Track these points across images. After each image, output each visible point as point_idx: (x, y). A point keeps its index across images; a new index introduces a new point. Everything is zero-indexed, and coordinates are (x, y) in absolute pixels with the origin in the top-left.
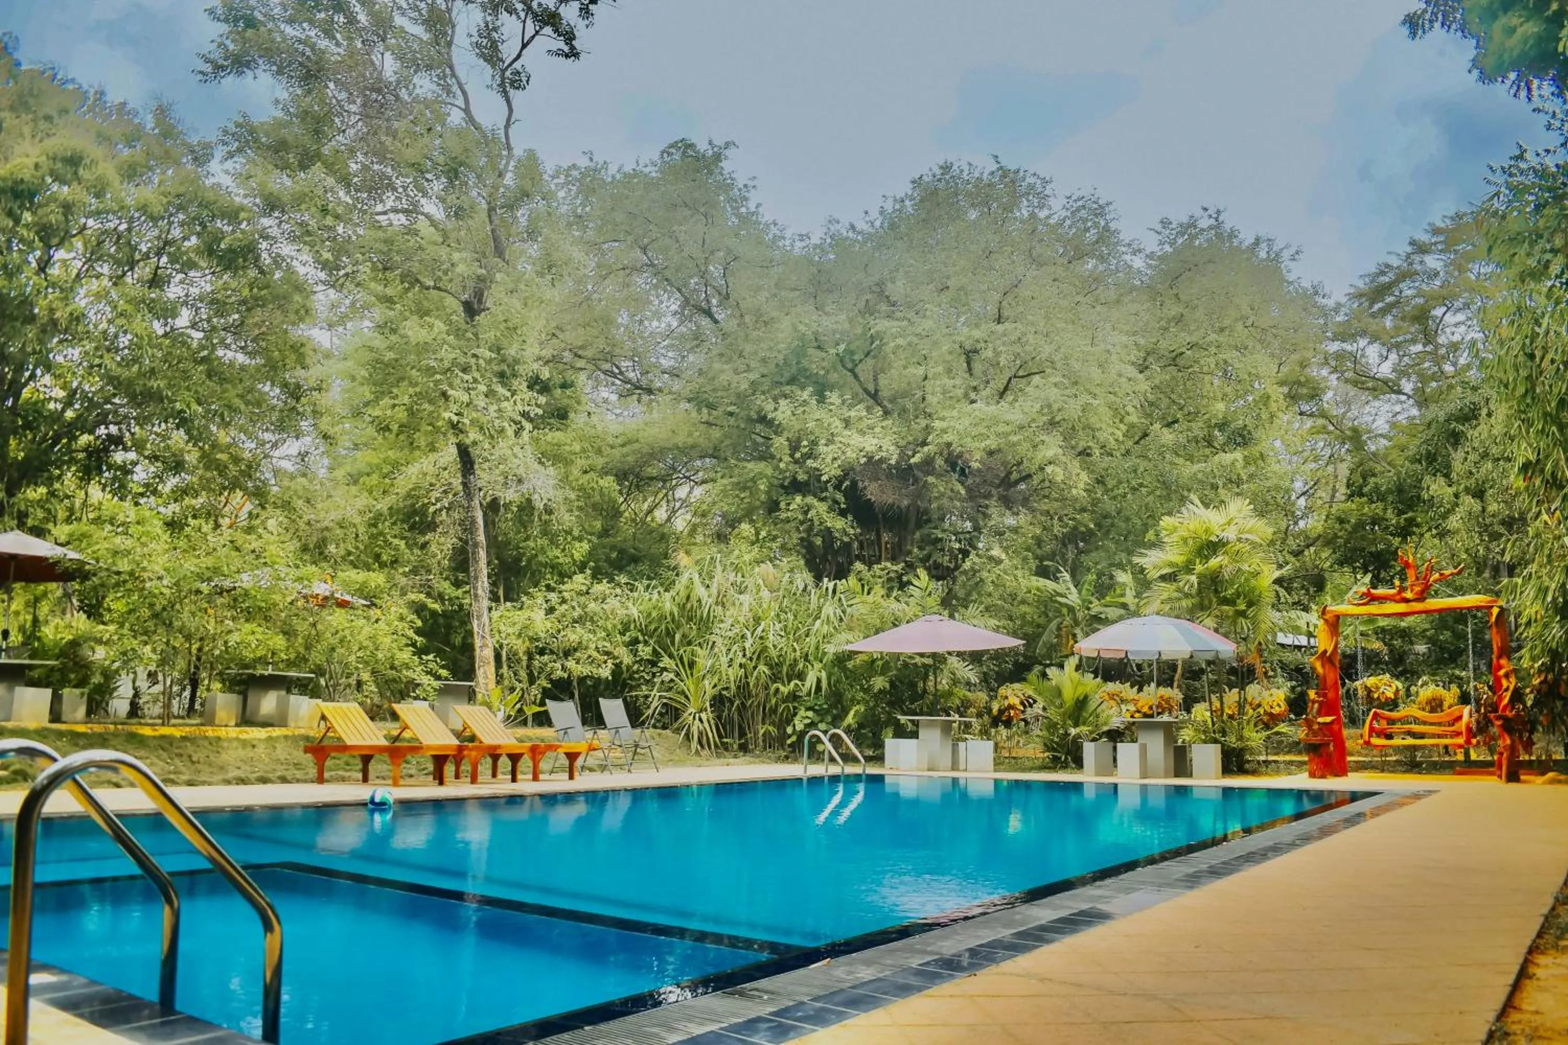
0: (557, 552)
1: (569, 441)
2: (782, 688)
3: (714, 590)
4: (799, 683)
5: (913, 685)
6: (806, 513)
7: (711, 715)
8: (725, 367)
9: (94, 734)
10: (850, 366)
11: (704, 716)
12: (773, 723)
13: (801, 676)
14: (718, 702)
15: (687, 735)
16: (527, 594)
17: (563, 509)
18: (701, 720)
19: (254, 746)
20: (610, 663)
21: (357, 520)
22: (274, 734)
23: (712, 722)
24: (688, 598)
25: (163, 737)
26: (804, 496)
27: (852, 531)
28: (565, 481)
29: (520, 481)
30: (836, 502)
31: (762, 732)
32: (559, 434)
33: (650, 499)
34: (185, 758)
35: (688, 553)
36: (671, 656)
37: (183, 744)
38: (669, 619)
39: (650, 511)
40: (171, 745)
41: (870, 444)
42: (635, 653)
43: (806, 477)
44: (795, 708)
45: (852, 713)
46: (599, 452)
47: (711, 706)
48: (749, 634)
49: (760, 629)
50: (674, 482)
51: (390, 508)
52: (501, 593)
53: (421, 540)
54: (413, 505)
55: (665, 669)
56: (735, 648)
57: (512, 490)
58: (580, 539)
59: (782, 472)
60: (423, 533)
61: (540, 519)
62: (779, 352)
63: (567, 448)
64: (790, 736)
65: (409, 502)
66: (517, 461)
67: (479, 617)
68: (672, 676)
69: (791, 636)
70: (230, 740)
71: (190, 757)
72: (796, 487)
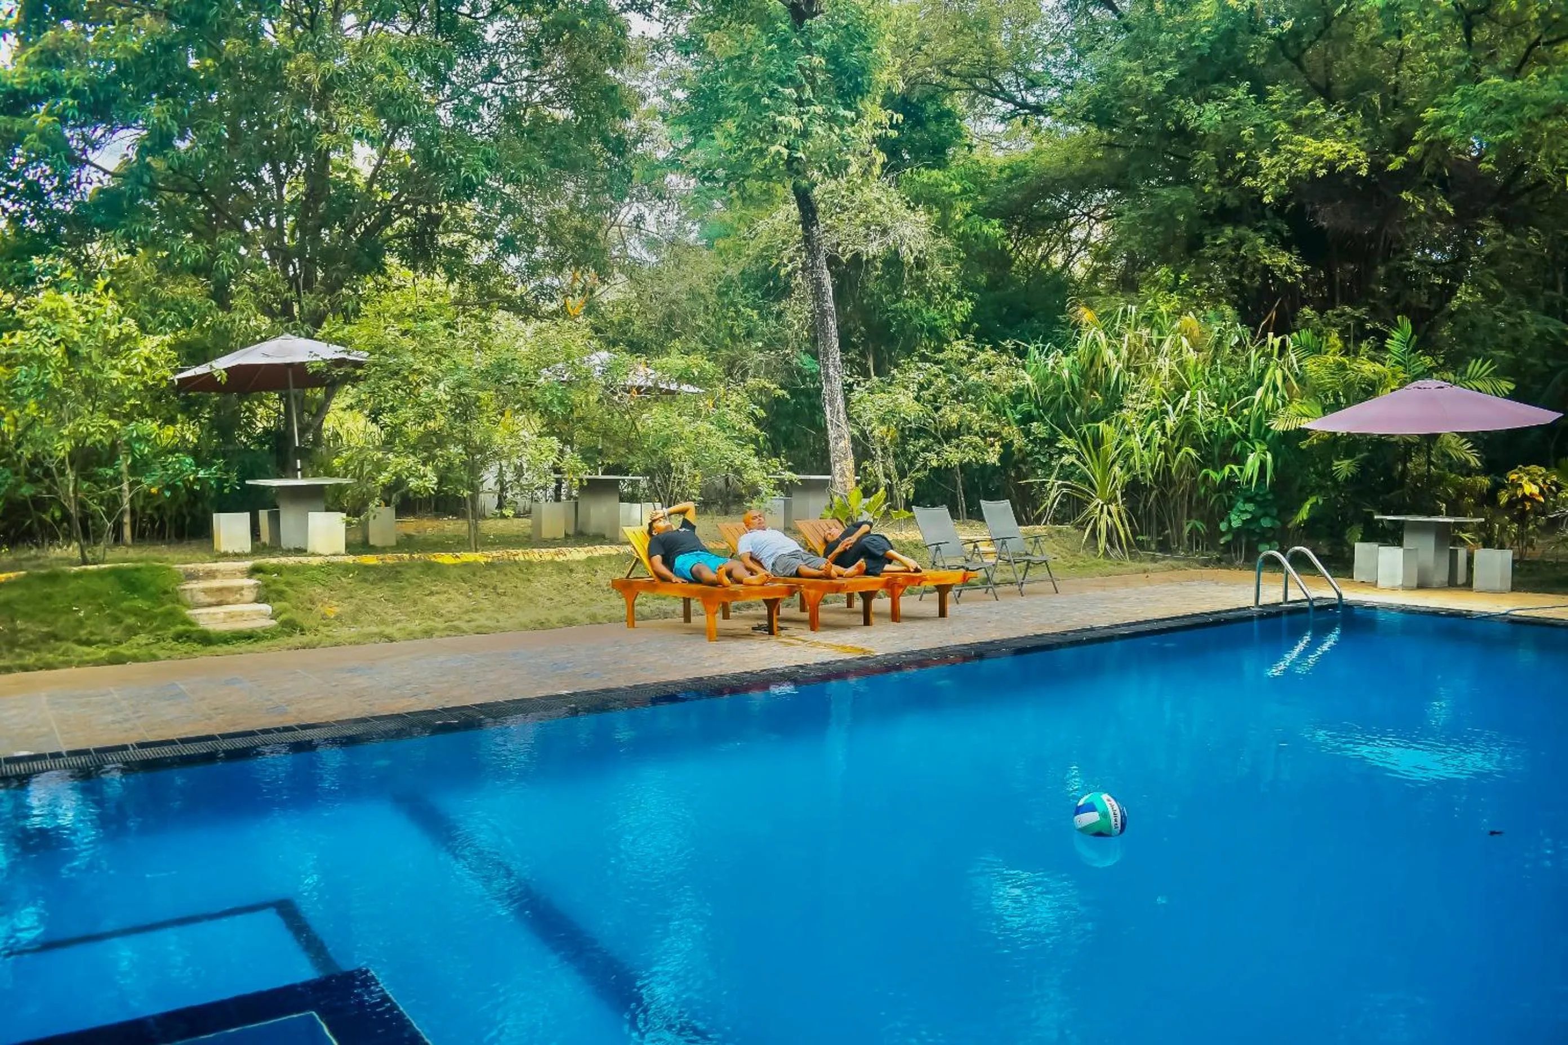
0: (934, 313)
1: (947, 180)
2: (1213, 474)
3: (1124, 353)
4: (1235, 468)
5: (1388, 470)
6: (1238, 248)
7: (1122, 507)
8: (1134, 64)
9: (386, 566)
10: (1294, 53)
11: (1113, 508)
12: (1201, 518)
13: (1240, 460)
14: (1133, 490)
15: (1093, 530)
16: (897, 366)
17: (937, 262)
18: (1109, 513)
19: (571, 571)
20: (997, 447)
21: (705, 290)
22: (596, 554)
23: (1124, 515)
24: (1092, 362)
25: (466, 565)
26: (1235, 227)
27: (1299, 268)
28: (942, 227)
29: (885, 232)
30: (1277, 232)
31: (1187, 529)
32: (935, 173)
33: (1044, 245)
34: (490, 589)
35: (1089, 306)
36: (1070, 435)
37: (487, 573)
38: (1068, 390)
39: (1045, 258)
40: (474, 575)
41: (1330, 148)
42: (1027, 433)
43: (1237, 202)
44: (1230, 498)
45: (1307, 506)
46: (983, 192)
47: (1123, 495)
48: (1170, 407)
49: (1185, 400)
50: (1071, 221)
51: (743, 273)
52: (871, 364)
53: (776, 308)
54: (766, 267)
55: (1064, 451)
56: (1154, 424)
57: (875, 243)
58: (959, 297)
59: (1206, 197)
60: (778, 299)
61: (910, 275)
62: (1204, 39)
63: (946, 189)
64: (1223, 534)
65: (762, 264)
66: (881, 207)
67: (832, 402)
68: (1073, 459)
69: (1225, 408)
70: (542, 564)
71: (495, 588)
72: (1224, 215)
